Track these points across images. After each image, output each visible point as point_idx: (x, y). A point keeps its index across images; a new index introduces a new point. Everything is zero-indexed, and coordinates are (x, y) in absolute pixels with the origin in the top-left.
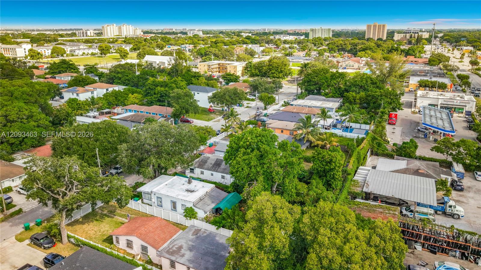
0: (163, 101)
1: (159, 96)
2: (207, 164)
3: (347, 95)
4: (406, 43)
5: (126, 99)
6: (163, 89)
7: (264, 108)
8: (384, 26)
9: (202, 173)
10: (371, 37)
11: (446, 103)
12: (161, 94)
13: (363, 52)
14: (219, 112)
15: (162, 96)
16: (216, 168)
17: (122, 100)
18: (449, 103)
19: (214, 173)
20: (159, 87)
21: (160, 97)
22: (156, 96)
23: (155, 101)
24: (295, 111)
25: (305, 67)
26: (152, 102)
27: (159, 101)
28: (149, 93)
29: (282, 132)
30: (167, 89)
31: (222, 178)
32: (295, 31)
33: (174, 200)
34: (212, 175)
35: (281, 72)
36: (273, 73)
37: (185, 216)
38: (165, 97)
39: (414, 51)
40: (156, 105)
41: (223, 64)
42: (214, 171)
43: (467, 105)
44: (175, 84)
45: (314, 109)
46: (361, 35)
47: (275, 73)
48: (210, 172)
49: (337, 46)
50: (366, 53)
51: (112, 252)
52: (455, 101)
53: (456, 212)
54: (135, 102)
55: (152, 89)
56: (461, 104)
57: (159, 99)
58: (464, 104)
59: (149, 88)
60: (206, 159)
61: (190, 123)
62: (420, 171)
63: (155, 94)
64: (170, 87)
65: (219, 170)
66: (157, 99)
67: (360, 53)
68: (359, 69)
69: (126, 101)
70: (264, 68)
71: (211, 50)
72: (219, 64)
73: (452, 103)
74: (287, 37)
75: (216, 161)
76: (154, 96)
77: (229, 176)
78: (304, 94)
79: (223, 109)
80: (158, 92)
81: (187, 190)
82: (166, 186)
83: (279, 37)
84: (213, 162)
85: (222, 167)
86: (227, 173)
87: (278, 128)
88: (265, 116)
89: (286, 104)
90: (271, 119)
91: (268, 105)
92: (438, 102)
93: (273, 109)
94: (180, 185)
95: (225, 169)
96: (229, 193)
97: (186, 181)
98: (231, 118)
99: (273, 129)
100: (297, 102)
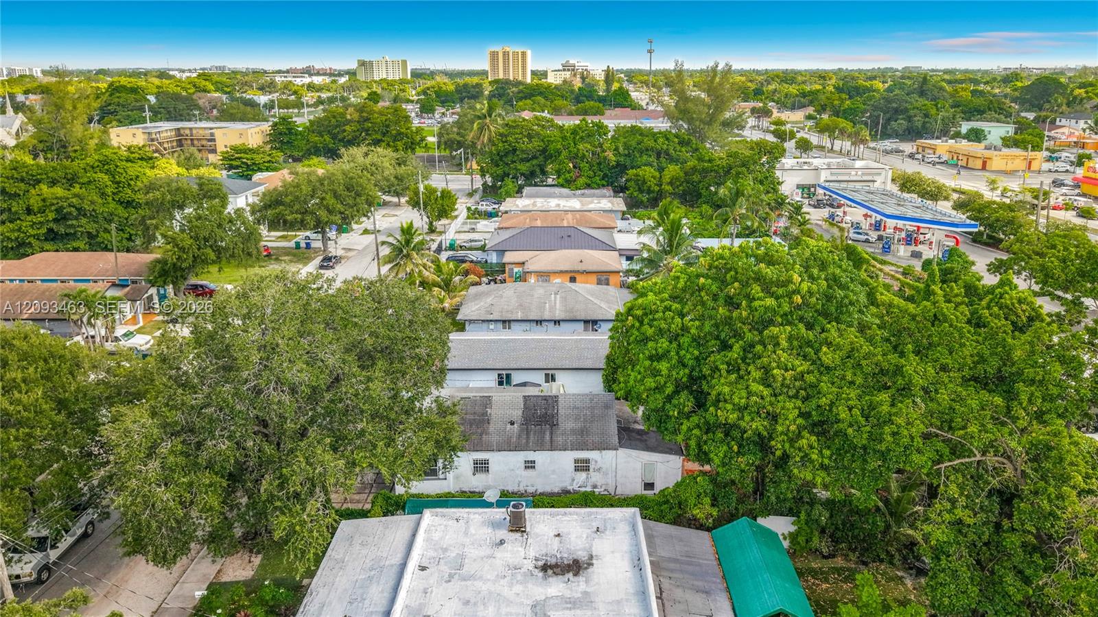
1: (51, 216)
2: (492, 428)
6: (59, 191)
9: (481, 467)
10: (502, 78)
11: (834, 178)
12: (59, 211)
14: (287, 254)
15: (62, 217)
18: (840, 178)
19: (540, 457)
20: (44, 188)
21: (55, 220)
22: (39, 218)
23: (37, 237)
24: (539, 223)
25: (490, 116)
26: (22, 244)
27: (53, 235)
29: (573, 280)
30: (76, 189)
31: (577, 469)
34: (530, 465)
38: (76, 218)
39: (625, 98)
40: (42, 250)
41: (191, 129)
42: (540, 447)
43: (875, 178)
44: (107, 172)
48: (520, 457)
52: (853, 173)
55: (17, 195)
56: (865, 178)
57: (50, 230)
58: (870, 178)
60: (478, 409)
63: (29, 211)
64: (89, 182)
65: (560, 439)
66: (44, 230)
70: (347, 128)
71: (121, 101)
72: (179, 130)
73: (846, 178)
74: (305, 79)
75: (526, 407)
76: (29, 218)
77: (609, 454)
78: (510, 184)
79: (298, 244)
80: (45, 205)
81: (545, 568)
82: (433, 576)
83: (283, 79)
84: (517, 414)
85: (567, 425)
86: (602, 446)
87: (562, 272)
88: (452, 247)
89: (475, 214)
90: (501, 252)
91: (439, 217)
92: (818, 177)
93: (454, 230)
94: (489, 551)
95: (583, 432)
96: (709, 530)
97: (495, 525)
98: (408, 256)
99: (545, 275)
100: (510, 204)
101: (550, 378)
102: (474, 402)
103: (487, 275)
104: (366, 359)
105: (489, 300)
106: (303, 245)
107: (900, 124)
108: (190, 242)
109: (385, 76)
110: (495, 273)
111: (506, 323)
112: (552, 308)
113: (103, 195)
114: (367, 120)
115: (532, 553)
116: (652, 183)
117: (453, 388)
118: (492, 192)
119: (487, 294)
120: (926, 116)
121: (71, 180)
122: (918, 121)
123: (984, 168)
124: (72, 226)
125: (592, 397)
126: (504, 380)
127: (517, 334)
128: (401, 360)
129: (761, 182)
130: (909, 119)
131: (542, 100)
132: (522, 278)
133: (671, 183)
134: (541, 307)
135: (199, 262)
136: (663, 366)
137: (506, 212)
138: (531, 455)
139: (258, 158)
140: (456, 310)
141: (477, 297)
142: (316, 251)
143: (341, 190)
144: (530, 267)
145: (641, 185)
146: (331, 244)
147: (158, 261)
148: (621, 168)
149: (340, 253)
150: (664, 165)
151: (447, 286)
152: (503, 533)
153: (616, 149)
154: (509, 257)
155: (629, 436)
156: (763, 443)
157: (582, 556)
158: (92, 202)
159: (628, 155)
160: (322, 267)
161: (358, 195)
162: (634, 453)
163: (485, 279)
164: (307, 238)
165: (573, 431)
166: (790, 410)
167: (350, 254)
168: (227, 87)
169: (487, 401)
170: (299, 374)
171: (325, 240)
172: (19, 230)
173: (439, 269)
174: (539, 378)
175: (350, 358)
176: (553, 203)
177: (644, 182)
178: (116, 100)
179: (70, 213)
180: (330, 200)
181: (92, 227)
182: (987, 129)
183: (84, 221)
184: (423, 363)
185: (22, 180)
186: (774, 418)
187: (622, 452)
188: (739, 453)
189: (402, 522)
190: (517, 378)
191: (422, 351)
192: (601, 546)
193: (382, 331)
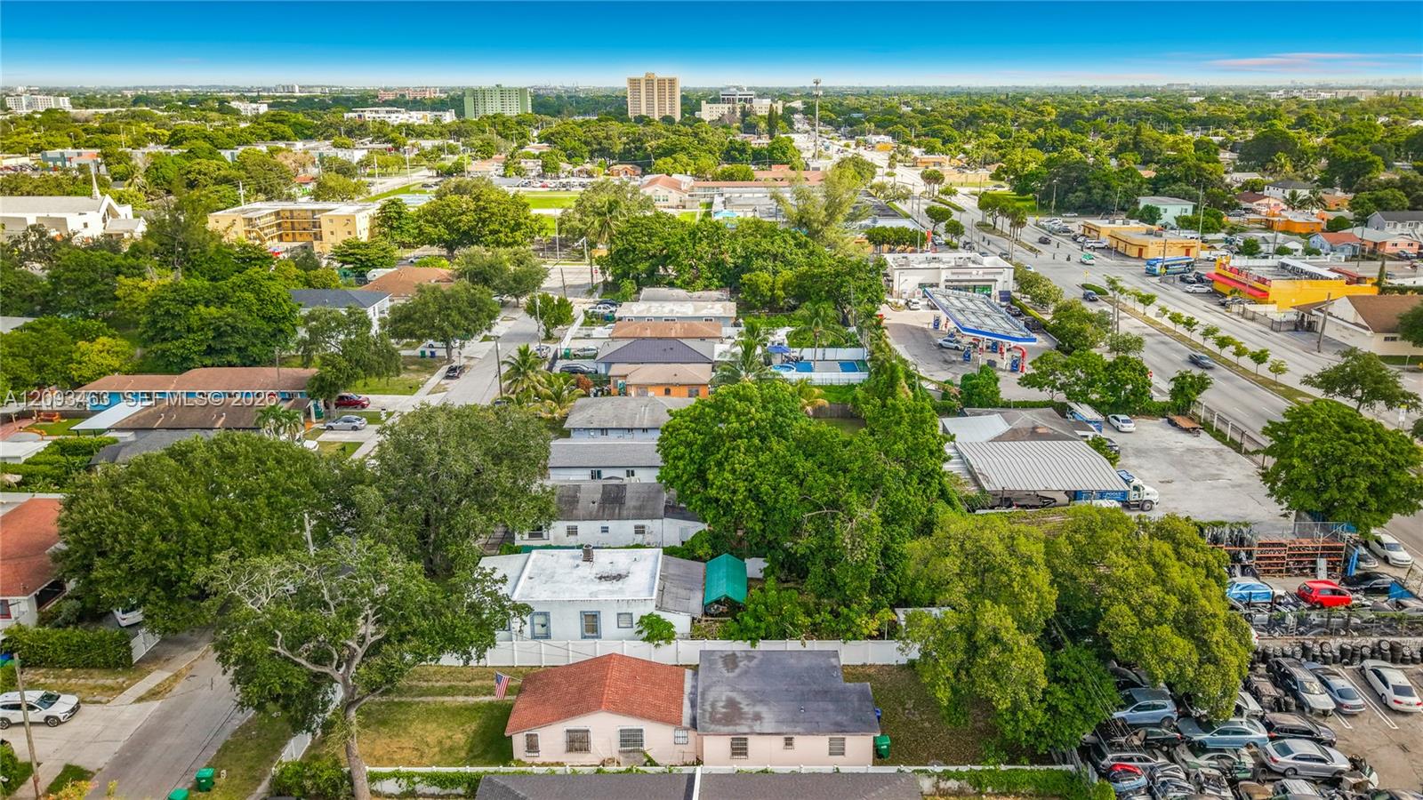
0: (227, 351)
1: (210, 334)
2: (580, 506)
3: (750, 280)
4: (738, 129)
5: (71, 360)
6: (214, 311)
7: (542, 335)
8: (672, 82)
9: (572, 531)
10: (644, 113)
11: (955, 277)
12: (217, 329)
13: (669, 160)
14: (414, 363)
15: (219, 334)
16: (614, 509)
17: (56, 363)
18: (961, 277)
19: (611, 524)
20: (202, 308)
21: (214, 338)
22: (199, 336)
23: (198, 353)
24: (648, 334)
27: (210, 351)
28: (163, 329)
29: (668, 392)
30: (228, 309)
31: (637, 532)
32: (403, 96)
33: (593, 608)
34: (605, 530)
35: (518, 226)
36: (493, 232)
37: (649, 639)
38: (230, 335)
39: (784, 153)
40: (203, 366)
41: (291, 211)
42: (611, 518)
43: (997, 277)
44: (253, 291)
45: (695, 322)
46: (613, 107)
47: (499, 232)
48: (598, 524)
49: (587, 143)
50: (675, 161)
51: (554, 772)
52: (969, 272)
53: (1146, 498)
54: (108, 366)
55: (178, 316)
56: (987, 277)
57: (209, 347)
58: (992, 277)
59: (168, 312)
60: (571, 493)
61: (363, 406)
62: (1040, 431)
63: (189, 330)
64: (239, 301)
65: (625, 513)
66: (204, 347)
67: (660, 162)
68: (684, 207)
69: (74, 366)
72: (277, 214)
73: (967, 277)
74: (401, 116)
75: (604, 493)
76: (191, 336)
77: (658, 522)
78: (628, 285)
79: (423, 353)
80: (205, 324)
81: (600, 578)
82: (536, 582)
83: (374, 115)
84: (598, 497)
85: (631, 502)
86: (652, 517)
87: (657, 385)
88: (566, 356)
89: (592, 319)
90: (609, 364)
91: (555, 325)
92: (939, 276)
93: (570, 338)
94: (568, 570)
95: (641, 508)
96: (705, 561)
97: (574, 557)
98: (525, 374)
99: (643, 388)
100: (628, 310)
101: (631, 474)
102: (569, 488)
103: (595, 385)
104: (497, 459)
105: (590, 412)
106: (428, 353)
107: (1078, 196)
108: (345, 364)
109: (499, 111)
110: (601, 385)
111: (604, 431)
112: (642, 419)
113: (250, 312)
114: (484, 209)
115: (594, 571)
116: (765, 288)
117: (556, 479)
118: (612, 291)
119: (590, 406)
120: (1107, 187)
121: (222, 300)
122: (1097, 193)
123: (1140, 256)
124: (228, 342)
125: (649, 485)
126: (596, 475)
127: (612, 440)
128: (518, 460)
129: (865, 290)
130: (1089, 191)
131: (685, 159)
132: (623, 392)
133: (784, 289)
134: (633, 417)
135: (350, 379)
136: (681, 464)
137: (620, 319)
138: (605, 523)
139: (373, 253)
140: (564, 419)
141: (582, 408)
142: (441, 359)
143: (464, 306)
144: (630, 380)
145: (754, 289)
146: (455, 352)
147: (315, 378)
148: (740, 269)
149: (463, 362)
150: (779, 268)
151: (557, 398)
152: (579, 562)
153: (734, 251)
154: (616, 370)
155: (672, 511)
156: (728, 507)
157: (623, 572)
158: (244, 321)
159: (746, 257)
160: (447, 377)
161: (481, 310)
162: (675, 521)
163: (593, 390)
164: (431, 346)
165: (635, 508)
166: (741, 486)
167: (472, 363)
168: (308, 129)
169: (577, 488)
170: (461, 468)
171: (449, 349)
172: (183, 347)
173: (551, 384)
174: (621, 473)
175: (488, 459)
176: (668, 309)
177: (757, 287)
178: (197, 167)
179: (225, 331)
180: (456, 317)
181: (242, 343)
182: (1162, 208)
183: (237, 338)
184: (533, 462)
185: (183, 302)
186: (734, 492)
187: (666, 521)
188: (724, 515)
189: (520, 558)
190: (605, 473)
191: (532, 454)
192: (635, 568)
193: (506, 442)
